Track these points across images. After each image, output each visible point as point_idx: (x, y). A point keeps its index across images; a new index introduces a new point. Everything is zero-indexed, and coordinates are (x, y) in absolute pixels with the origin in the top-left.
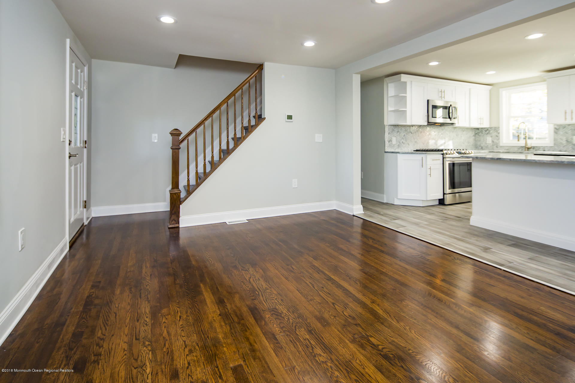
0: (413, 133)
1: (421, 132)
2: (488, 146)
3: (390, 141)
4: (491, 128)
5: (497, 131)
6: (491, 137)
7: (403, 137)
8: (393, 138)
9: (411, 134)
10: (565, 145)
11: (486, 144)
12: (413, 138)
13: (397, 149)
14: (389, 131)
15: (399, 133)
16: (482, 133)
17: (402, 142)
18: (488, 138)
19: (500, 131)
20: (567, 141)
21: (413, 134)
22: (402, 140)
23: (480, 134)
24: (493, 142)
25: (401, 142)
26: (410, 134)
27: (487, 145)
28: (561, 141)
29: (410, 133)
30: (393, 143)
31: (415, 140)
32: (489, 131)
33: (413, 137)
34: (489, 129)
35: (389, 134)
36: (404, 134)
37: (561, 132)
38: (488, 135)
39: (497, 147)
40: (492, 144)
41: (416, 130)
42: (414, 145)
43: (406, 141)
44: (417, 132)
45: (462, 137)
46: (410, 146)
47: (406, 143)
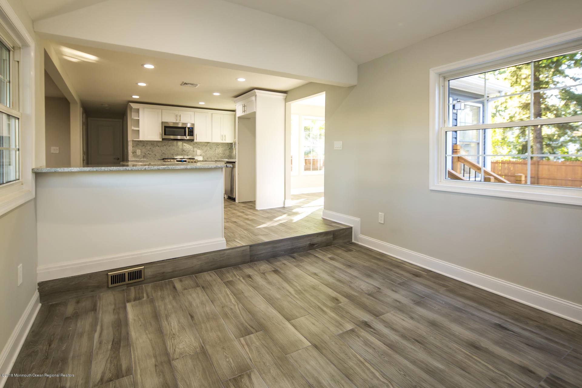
0: (161, 147)
1: (170, 146)
3: (134, 152)
7: (149, 149)
8: (138, 150)
9: (158, 148)
13: (142, 158)
14: (132, 145)
15: (144, 146)
17: (149, 154)
22: (149, 152)
25: (147, 153)
30: (137, 154)
31: (163, 152)
33: (161, 149)
35: (133, 147)
36: (150, 147)
41: (163, 144)
42: (162, 155)
43: (153, 153)
44: (165, 146)
45: (216, 150)
46: (157, 156)
47: (152, 154)
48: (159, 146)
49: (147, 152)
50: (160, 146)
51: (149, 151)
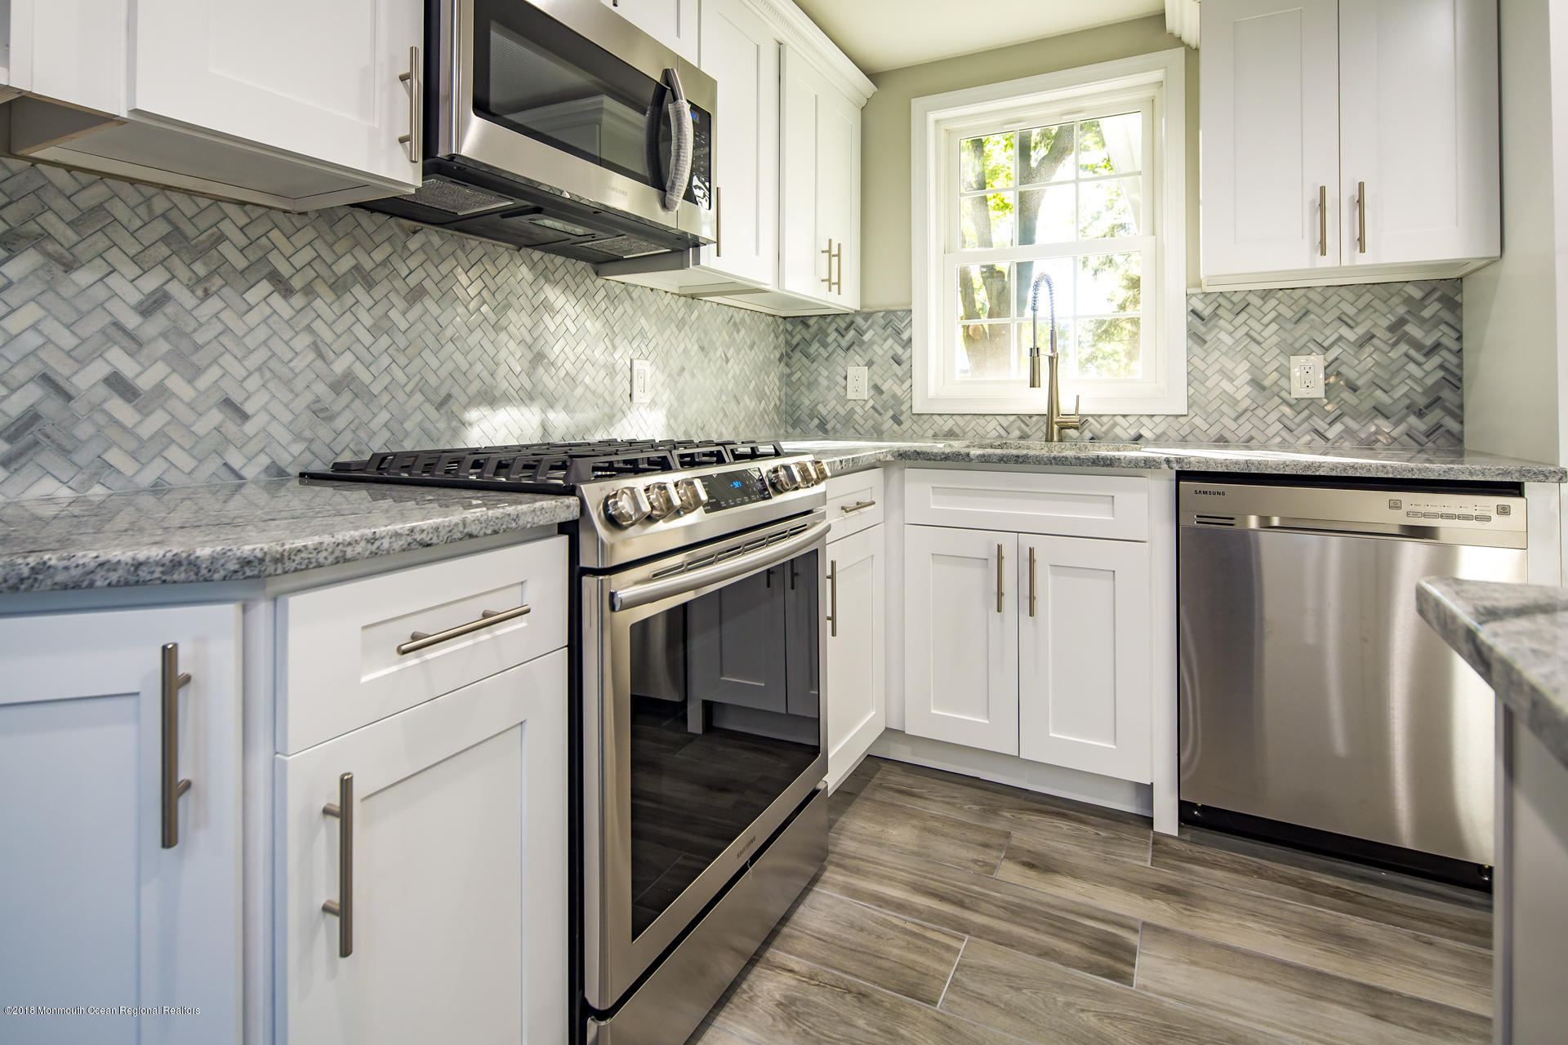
0: (309, 290)
1: (416, 295)
2: (852, 411)
4: (867, 316)
5: (898, 333)
6: (870, 364)
7: (132, 321)
9: (277, 301)
10: (1246, 403)
11: (844, 400)
12: (302, 341)
16: (825, 345)
17: (118, 384)
18: (852, 371)
19: (916, 332)
20: (1256, 383)
21: (298, 301)
22: (119, 360)
23: (814, 348)
24: (877, 389)
25: (87, 379)
26: (252, 296)
27: (848, 407)
28: (1226, 385)
29: (265, 287)
31: (340, 366)
32: (861, 333)
33: (309, 328)
34: (859, 320)
36: (150, 283)
37: (1223, 335)
38: (851, 352)
39: (897, 419)
40: (871, 402)
41: (346, 264)
42: (321, 413)
43: (193, 374)
44: (358, 290)
45: (727, 361)
46: (250, 428)
47: (176, 383)
48: (283, 287)
49: (82, 363)
50: (297, 283)
51: (134, 343)
